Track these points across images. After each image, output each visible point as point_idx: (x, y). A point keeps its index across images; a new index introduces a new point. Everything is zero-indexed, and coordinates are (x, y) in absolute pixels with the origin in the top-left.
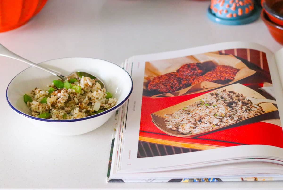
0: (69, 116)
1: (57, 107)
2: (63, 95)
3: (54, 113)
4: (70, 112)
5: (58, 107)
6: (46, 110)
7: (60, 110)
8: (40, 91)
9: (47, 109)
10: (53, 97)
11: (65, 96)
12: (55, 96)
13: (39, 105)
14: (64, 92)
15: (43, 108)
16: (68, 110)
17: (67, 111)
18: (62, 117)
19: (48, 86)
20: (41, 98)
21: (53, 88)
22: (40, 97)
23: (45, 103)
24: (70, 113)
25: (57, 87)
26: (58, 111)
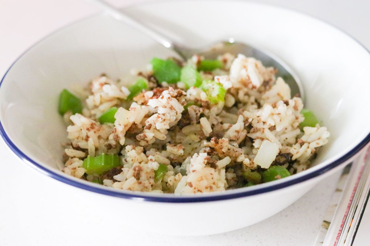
0: (176, 174)
1: (144, 140)
2: (166, 107)
3: (128, 159)
4: (180, 160)
5: (147, 142)
6: (109, 147)
7: (152, 151)
8: (106, 84)
9: (113, 143)
10: (135, 109)
11: (172, 108)
12: (143, 107)
13: (88, 129)
14: (169, 96)
15: (99, 137)
16: (174, 155)
17: (172, 157)
18: (153, 175)
19: (134, 72)
20: (105, 107)
21: (146, 81)
22: (101, 103)
23: (109, 122)
24: (180, 164)
25: (158, 78)
26: (143, 154)
